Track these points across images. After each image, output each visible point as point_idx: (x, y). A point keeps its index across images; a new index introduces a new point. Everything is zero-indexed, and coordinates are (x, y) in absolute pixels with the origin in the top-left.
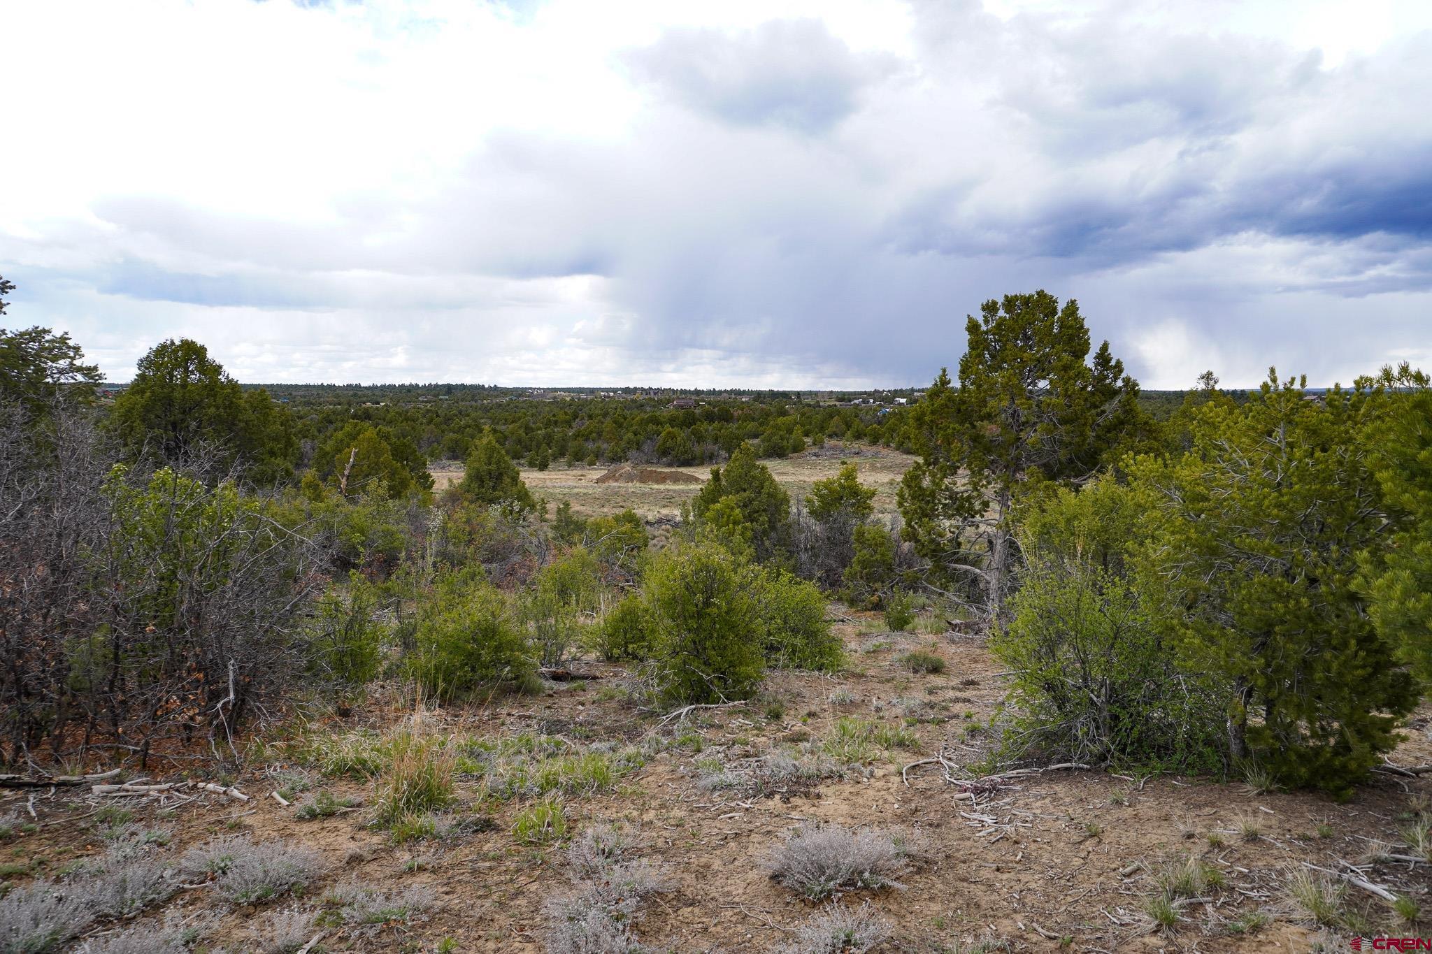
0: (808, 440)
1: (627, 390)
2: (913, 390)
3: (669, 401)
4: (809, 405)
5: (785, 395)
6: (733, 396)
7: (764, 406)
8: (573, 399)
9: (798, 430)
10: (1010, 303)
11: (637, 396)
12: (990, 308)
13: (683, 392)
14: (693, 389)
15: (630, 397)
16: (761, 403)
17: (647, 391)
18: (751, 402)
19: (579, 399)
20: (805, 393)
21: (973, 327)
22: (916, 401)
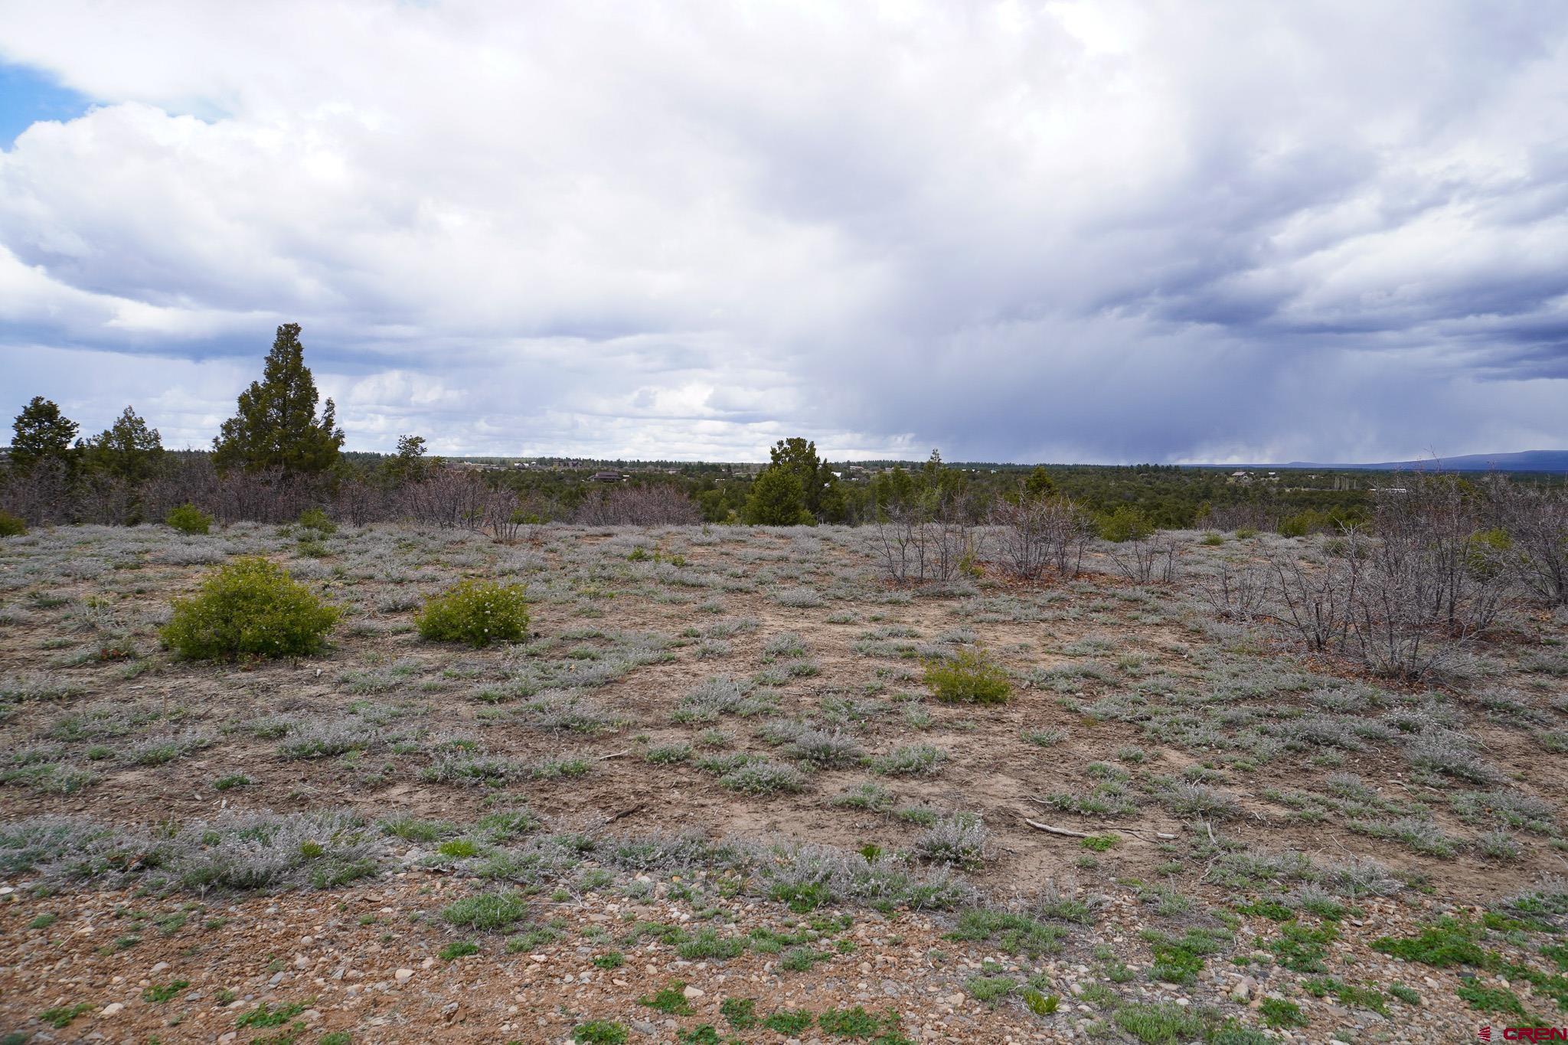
0: (732, 512)
1: (541, 461)
2: (849, 463)
3: (590, 473)
4: (740, 479)
5: (715, 468)
6: (659, 468)
7: (691, 479)
8: (485, 471)
9: (724, 503)
10: (789, 441)
11: (555, 468)
12: (781, 443)
13: (604, 463)
14: (615, 460)
15: (547, 469)
16: (690, 476)
17: (565, 462)
18: (679, 475)
19: (492, 470)
20: (736, 466)
21: (773, 452)
22: (853, 476)
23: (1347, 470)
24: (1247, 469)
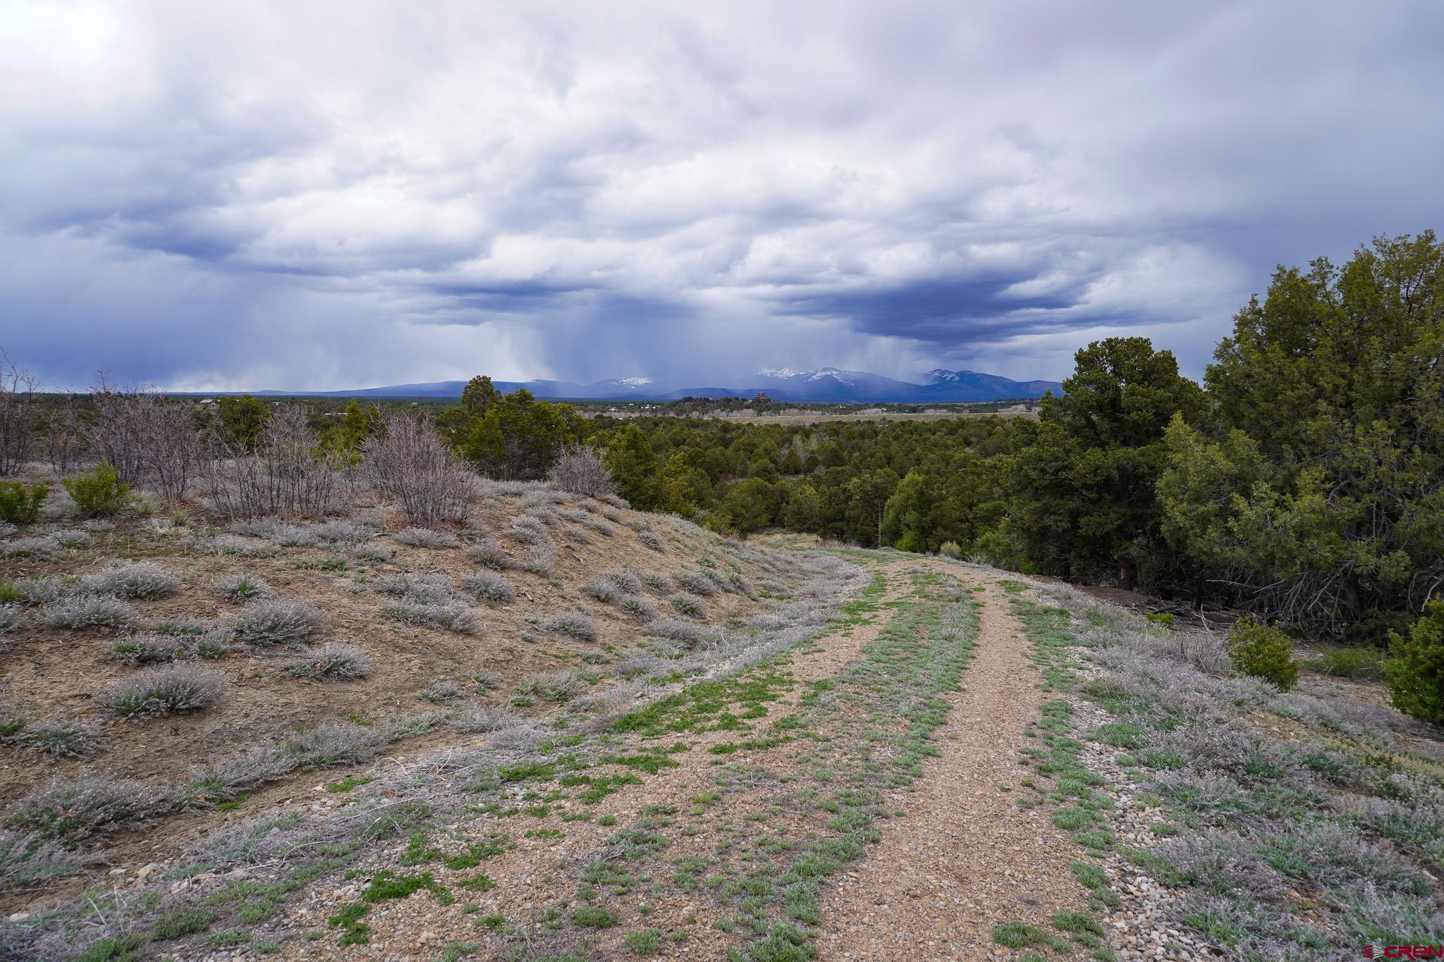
23: (306, 397)
24: (215, 397)
